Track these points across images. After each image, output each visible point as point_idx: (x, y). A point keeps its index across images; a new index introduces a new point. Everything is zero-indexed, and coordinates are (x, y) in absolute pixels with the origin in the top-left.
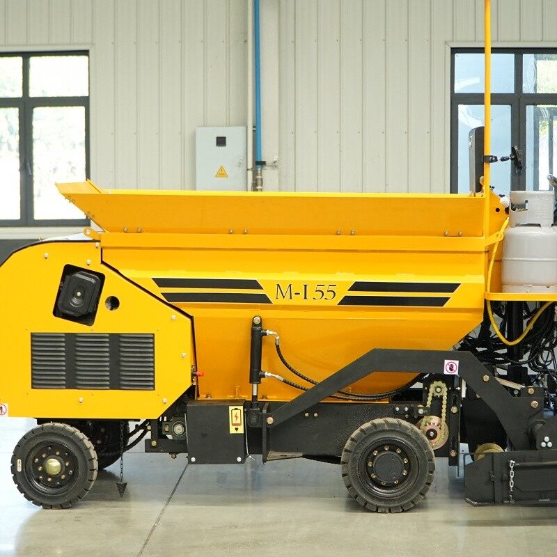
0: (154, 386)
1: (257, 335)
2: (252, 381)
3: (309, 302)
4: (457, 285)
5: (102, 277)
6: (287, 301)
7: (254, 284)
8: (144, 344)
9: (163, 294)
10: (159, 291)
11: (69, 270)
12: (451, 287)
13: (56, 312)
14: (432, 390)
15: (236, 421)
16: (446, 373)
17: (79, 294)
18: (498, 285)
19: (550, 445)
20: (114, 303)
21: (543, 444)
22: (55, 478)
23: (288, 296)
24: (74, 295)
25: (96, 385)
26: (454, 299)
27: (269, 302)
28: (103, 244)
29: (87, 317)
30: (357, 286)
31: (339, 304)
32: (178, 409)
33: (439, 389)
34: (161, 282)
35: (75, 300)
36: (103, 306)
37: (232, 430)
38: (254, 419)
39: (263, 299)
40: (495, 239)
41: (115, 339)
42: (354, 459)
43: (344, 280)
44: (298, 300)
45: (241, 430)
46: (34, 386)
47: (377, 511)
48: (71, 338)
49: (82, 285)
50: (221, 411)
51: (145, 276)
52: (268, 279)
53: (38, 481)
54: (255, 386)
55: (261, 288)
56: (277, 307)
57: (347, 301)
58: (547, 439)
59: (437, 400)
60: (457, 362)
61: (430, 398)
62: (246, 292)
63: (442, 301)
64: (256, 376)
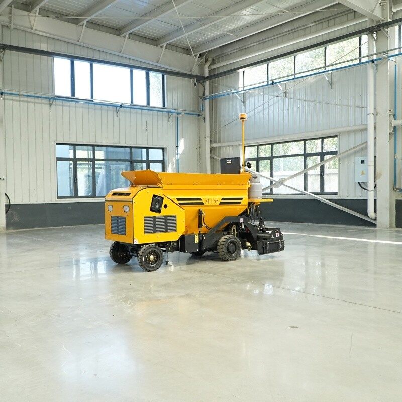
0: (176, 230)
1: (200, 212)
3: (213, 204)
4: (243, 198)
5: (163, 198)
6: (207, 204)
7: (200, 199)
8: (174, 218)
10: (178, 202)
11: (154, 196)
12: (241, 199)
13: (151, 210)
15: (197, 239)
16: (240, 222)
18: (249, 198)
20: (166, 206)
22: (152, 261)
24: (156, 204)
25: (161, 232)
26: (243, 202)
27: (204, 204)
28: (163, 188)
29: (159, 211)
30: (223, 199)
31: (219, 204)
32: (183, 238)
33: (234, 227)
34: (178, 200)
35: (156, 206)
36: (163, 208)
37: (196, 242)
38: (201, 238)
39: (202, 203)
40: (250, 186)
41: (166, 217)
43: (220, 197)
44: (210, 204)
45: (198, 242)
46: (145, 233)
48: (154, 217)
49: (158, 201)
50: (193, 236)
51: (174, 198)
52: (204, 198)
53: (148, 263)
54: (200, 229)
55: (202, 200)
56: (205, 206)
57: (221, 203)
59: (234, 230)
60: (243, 218)
61: (232, 230)
62: (198, 202)
63: (240, 203)
64: (200, 226)
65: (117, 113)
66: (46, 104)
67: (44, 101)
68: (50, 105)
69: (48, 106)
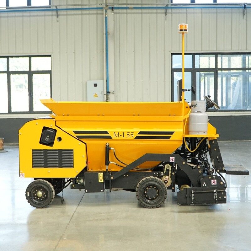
0: (73, 167)
1: (108, 149)
2: (106, 165)
3: (125, 138)
4: (174, 132)
5: (56, 131)
6: (117, 138)
7: (106, 133)
8: (70, 152)
9: (76, 136)
10: (75, 135)
11: (45, 128)
12: (172, 133)
13: (41, 142)
14: (166, 167)
15: (101, 178)
16: (170, 161)
17: (48, 136)
18: (187, 132)
19: (206, 185)
20: (60, 139)
21: (203, 185)
22: (40, 198)
23: (118, 136)
24: (46, 137)
25: (54, 167)
26: (173, 137)
27: (111, 138)
28: (56, 120)
29: (51, 144)
30: (140, 133)
31: (135, 139)
32: (81, 174)
33: (168, 167)
34: (75, 132)
35: (47, 138)
36: (56, 140)
37: (100, 181)
38: (107, 177)
39: (110, 137)
40: (186, 117)
41: (60, 151)
42: (140, 190)
43: (136, 131)
44: (121, 138)
45: (102, 181)
46: (33, 167)
47: (148, 208)
48: (45, 151)
49: (49, 133)
50: (96, 174)
51: (70, 130)
52: (111, 131)
53: (35, 199)
54: (107, 166)
55: (109, 134)
56: (114, 140)
57: (137, 138)
58: (204, 183)
59: (168, 170)
60: (174, 158)
61: (165, 170)
62: (104, 135)
63: (169, 138)
64: (107, 163)
65: (244, 15)
66: (161, 13)
67: (159, 11)
68: (166, 14)
69: (163, 15)
